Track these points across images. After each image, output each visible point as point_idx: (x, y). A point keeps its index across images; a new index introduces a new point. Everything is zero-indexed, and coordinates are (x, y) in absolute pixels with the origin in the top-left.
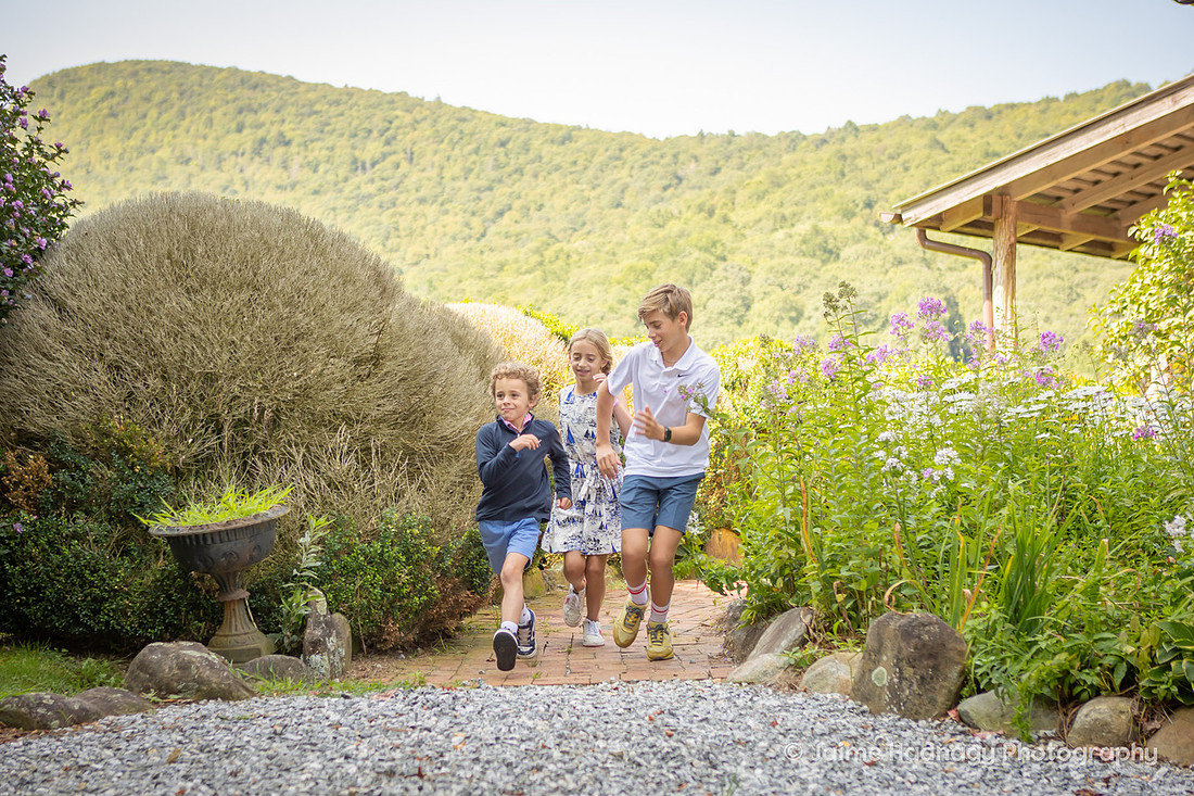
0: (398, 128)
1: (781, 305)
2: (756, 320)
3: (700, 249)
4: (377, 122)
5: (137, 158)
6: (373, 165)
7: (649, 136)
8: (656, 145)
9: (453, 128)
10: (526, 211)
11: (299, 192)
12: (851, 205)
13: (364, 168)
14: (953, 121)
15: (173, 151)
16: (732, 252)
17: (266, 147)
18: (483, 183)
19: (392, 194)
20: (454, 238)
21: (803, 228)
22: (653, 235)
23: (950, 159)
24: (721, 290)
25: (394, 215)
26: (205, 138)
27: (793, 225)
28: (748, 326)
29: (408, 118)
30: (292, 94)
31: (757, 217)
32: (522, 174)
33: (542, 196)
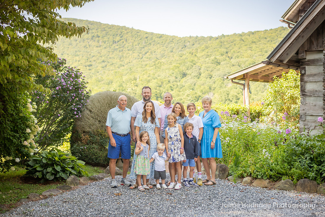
0: (123, 34)
1: (207, 75)
2: (202, 78)
3: (190, 62)
4: (119, 32)
5: (65, 39)
6: (118, 42)
7: (179, 37)
8: (180, 39)
9: (136, 34)
10: (151, 53)
11: (101, 48)
12: (223, 53)
13: (116, 43)
14: (245, 35)
16: (197, 63)
17: (94, 37)
18: (142, 46)
19: (122, 48)
20: (136, 58)
21: (213, 58)
22: (180, 59)
23: (244, 43)
24: (195, 71)
25: (122, 53)
27: (210, 57)
29: (126, 32)
30: (100, 26)
31: (202, 55)
32: (151, 45)
33: (155, 49)
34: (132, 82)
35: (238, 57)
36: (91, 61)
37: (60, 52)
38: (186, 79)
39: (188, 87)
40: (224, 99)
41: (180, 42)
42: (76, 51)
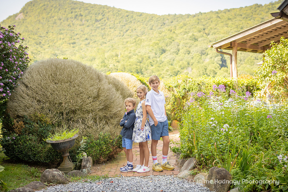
0: (105, 13)
1: (186, 51)
2: (180, 54)
3: (169, 39)
4: (101, 11)
5: (50, 19)
6: (100, 20)
7: (158, 15)
8: (159, 17)
9: (117, 13)
10: (132, 30)
11: (84, 26)
12: (200, 29)
13: (98, 21)
14: (221, 12)
15: (57, 17)
16: (175, 39)
17: (77, 17)
18: (123, 24)
19: (104, 27)
20: (117, 36)
21: (190, 34)
22: (159, 36)
23: (221, 20)
24: (174, 47)
25: (104, 31)
26: (64, 14)
27: (188, 34)
28: (179, 55)
29: (107, 11)
30: (83, 5)
31: (181, 32)
32: (131, 23)
33: (136, 27)
34: (114, 58)
35: (215, 34)
36: (74, 39)
37: (45, 31)
38: (165, 55)
39: (168, 63)
40: (202, 74)
41: (159, 20)
42: (60, 30)
